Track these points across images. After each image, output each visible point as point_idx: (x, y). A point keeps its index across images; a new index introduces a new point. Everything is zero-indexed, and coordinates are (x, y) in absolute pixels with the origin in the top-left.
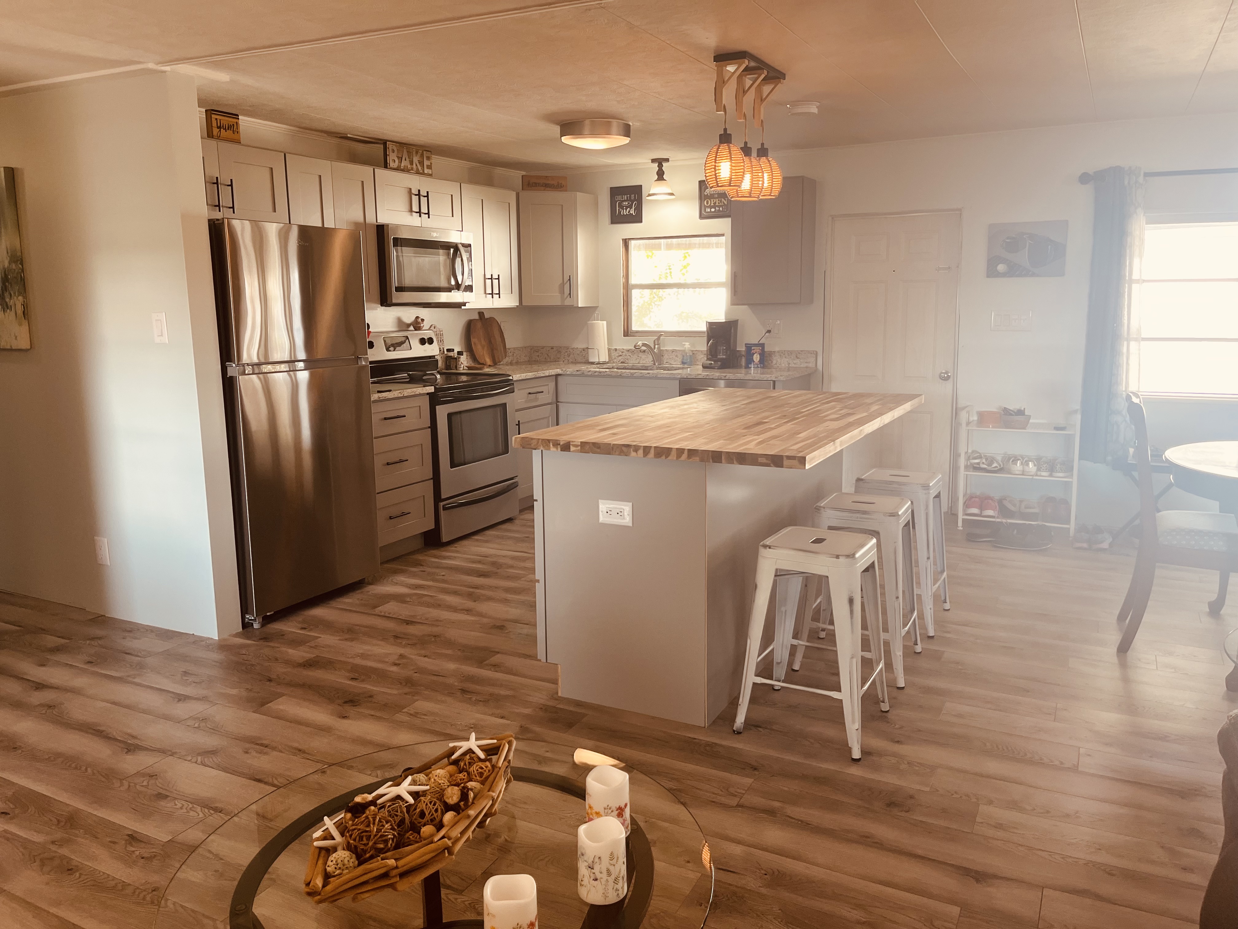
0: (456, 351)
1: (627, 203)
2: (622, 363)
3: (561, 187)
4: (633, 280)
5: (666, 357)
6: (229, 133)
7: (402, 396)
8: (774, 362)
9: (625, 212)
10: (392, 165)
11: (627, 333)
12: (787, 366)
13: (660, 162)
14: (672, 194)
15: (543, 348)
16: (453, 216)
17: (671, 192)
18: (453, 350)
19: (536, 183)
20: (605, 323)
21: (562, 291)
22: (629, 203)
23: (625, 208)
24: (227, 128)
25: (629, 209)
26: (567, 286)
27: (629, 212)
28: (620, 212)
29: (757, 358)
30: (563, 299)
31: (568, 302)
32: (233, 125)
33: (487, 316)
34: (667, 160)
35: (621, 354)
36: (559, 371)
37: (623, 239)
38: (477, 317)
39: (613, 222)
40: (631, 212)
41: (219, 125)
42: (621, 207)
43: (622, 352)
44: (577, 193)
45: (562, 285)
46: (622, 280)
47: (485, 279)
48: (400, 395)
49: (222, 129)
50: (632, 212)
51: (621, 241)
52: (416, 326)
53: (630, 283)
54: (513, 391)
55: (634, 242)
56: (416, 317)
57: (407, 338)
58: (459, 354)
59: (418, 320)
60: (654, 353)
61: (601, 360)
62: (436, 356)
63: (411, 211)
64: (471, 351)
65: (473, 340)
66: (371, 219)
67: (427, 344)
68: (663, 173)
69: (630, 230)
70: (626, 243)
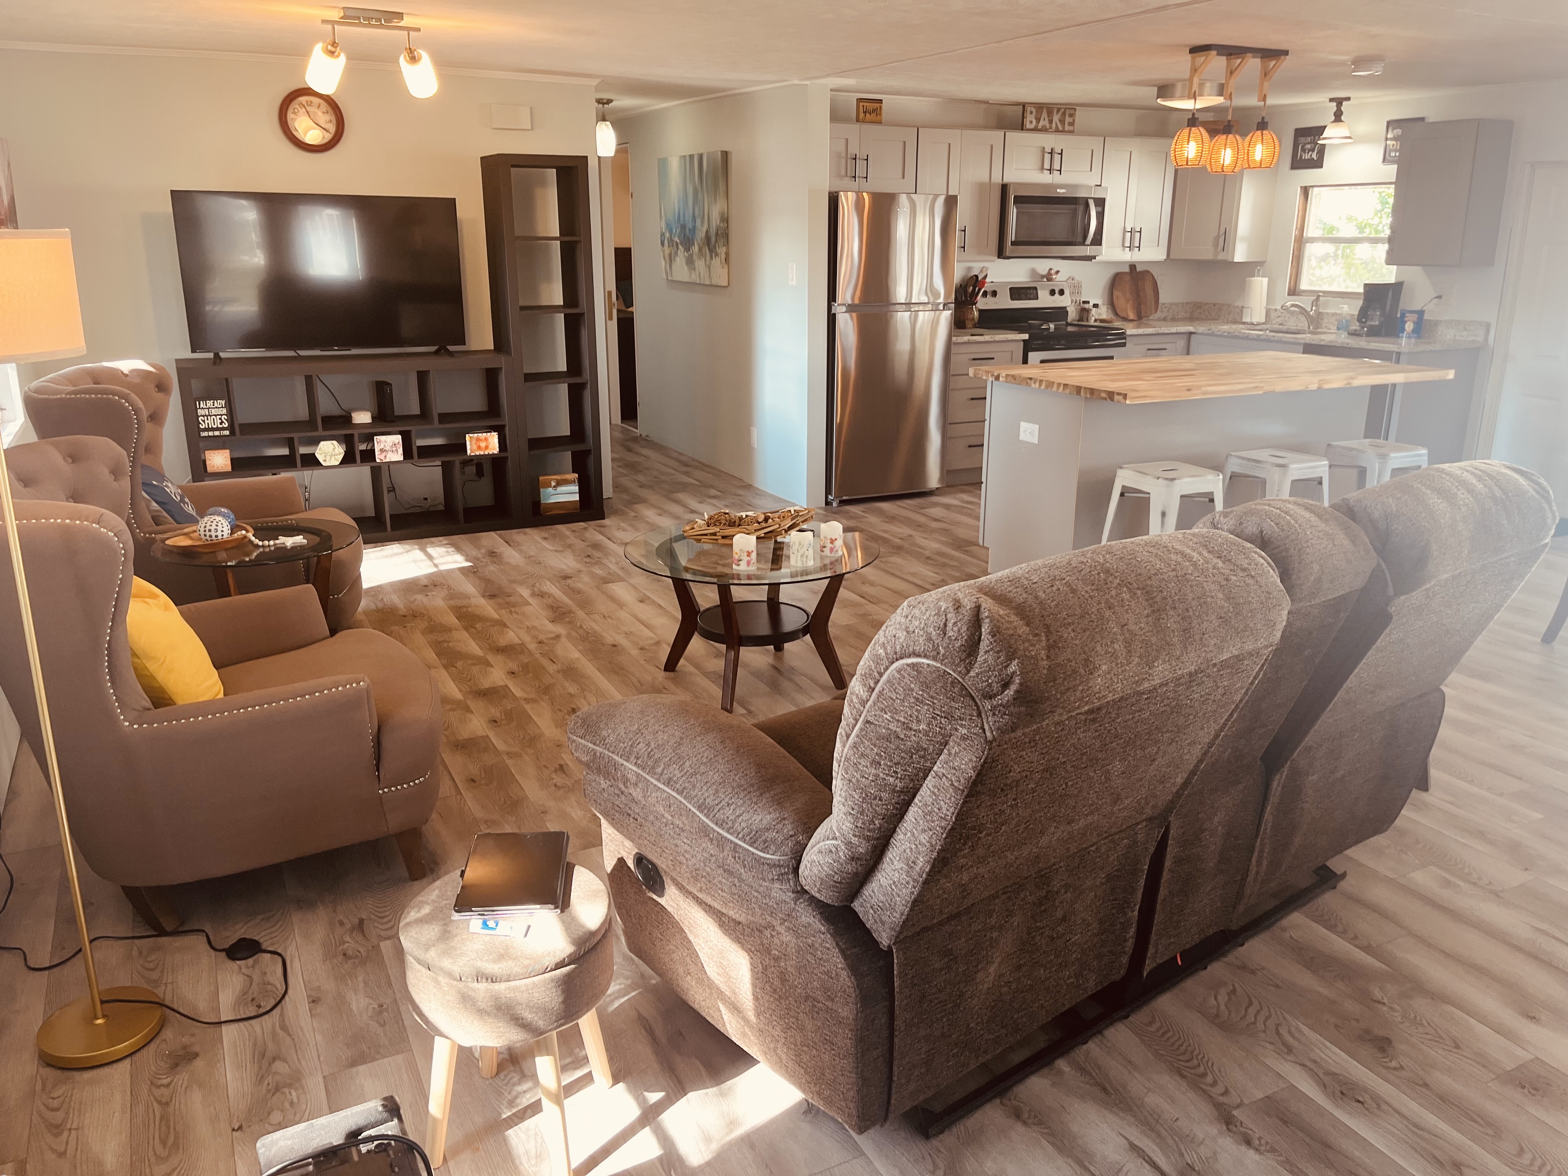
0: (1091, 304)
1: (1310, 146)
2: (1281, 324)
4: (1309, 232)
5: (1325, 320)
6: (873, 116)
7: (995, 340)
8: (1441, 332)
9: (1307, 156)
10: (1028, 126)
11: (1293, 291)
12: (1452, 338)
13: (1339, 102)
14: (1350, 138)
15: (1206, 304)
16: (1090, 171)
17: (1348, 135)
18: (1088, 302)
20: (1267, 279)
21: (1216, 244)
22: (1312, 146)
23: (1306, 152)
24: (871, 112)
25: (1311, 153)
26: (1222, 239)
27: (1310, 156)
28: (1301, 156)
29: (1409, 326)
30: (1214, 253)
31: (1221, 256)
32: (878, 109)
33: (1139, 269)
34: (1348, 99)
36: (1191, 329)
37: (1301, 187)
38: (1127, 270)
39: (1293, 168)
41: (865, 110)
42: (1303, 150)
45: (1218, 238)
46: (1294, 233)
47: (1125, 231)
48: (992, 340)
49: (866, 114)
50: (1314, 156)
51: (1299, 189)
52: (1049, 277)
53: (1304, 235)
54: (1124, 345)
55: (1315, 189)
56: (1051, 269)
57: (1036, 288)
58: (1096, 306)
59: (1053, 272)
60: (1309, 315)
61: (1255, 321)
62: (1065, 308)
63: (1042, 168)
64: (1112, 304)
65: (1116, 293)
66: (997, 179)
67: (1057, 295)
68: (1342, 113)
69: (1309, 176)
70: (1306, 191)
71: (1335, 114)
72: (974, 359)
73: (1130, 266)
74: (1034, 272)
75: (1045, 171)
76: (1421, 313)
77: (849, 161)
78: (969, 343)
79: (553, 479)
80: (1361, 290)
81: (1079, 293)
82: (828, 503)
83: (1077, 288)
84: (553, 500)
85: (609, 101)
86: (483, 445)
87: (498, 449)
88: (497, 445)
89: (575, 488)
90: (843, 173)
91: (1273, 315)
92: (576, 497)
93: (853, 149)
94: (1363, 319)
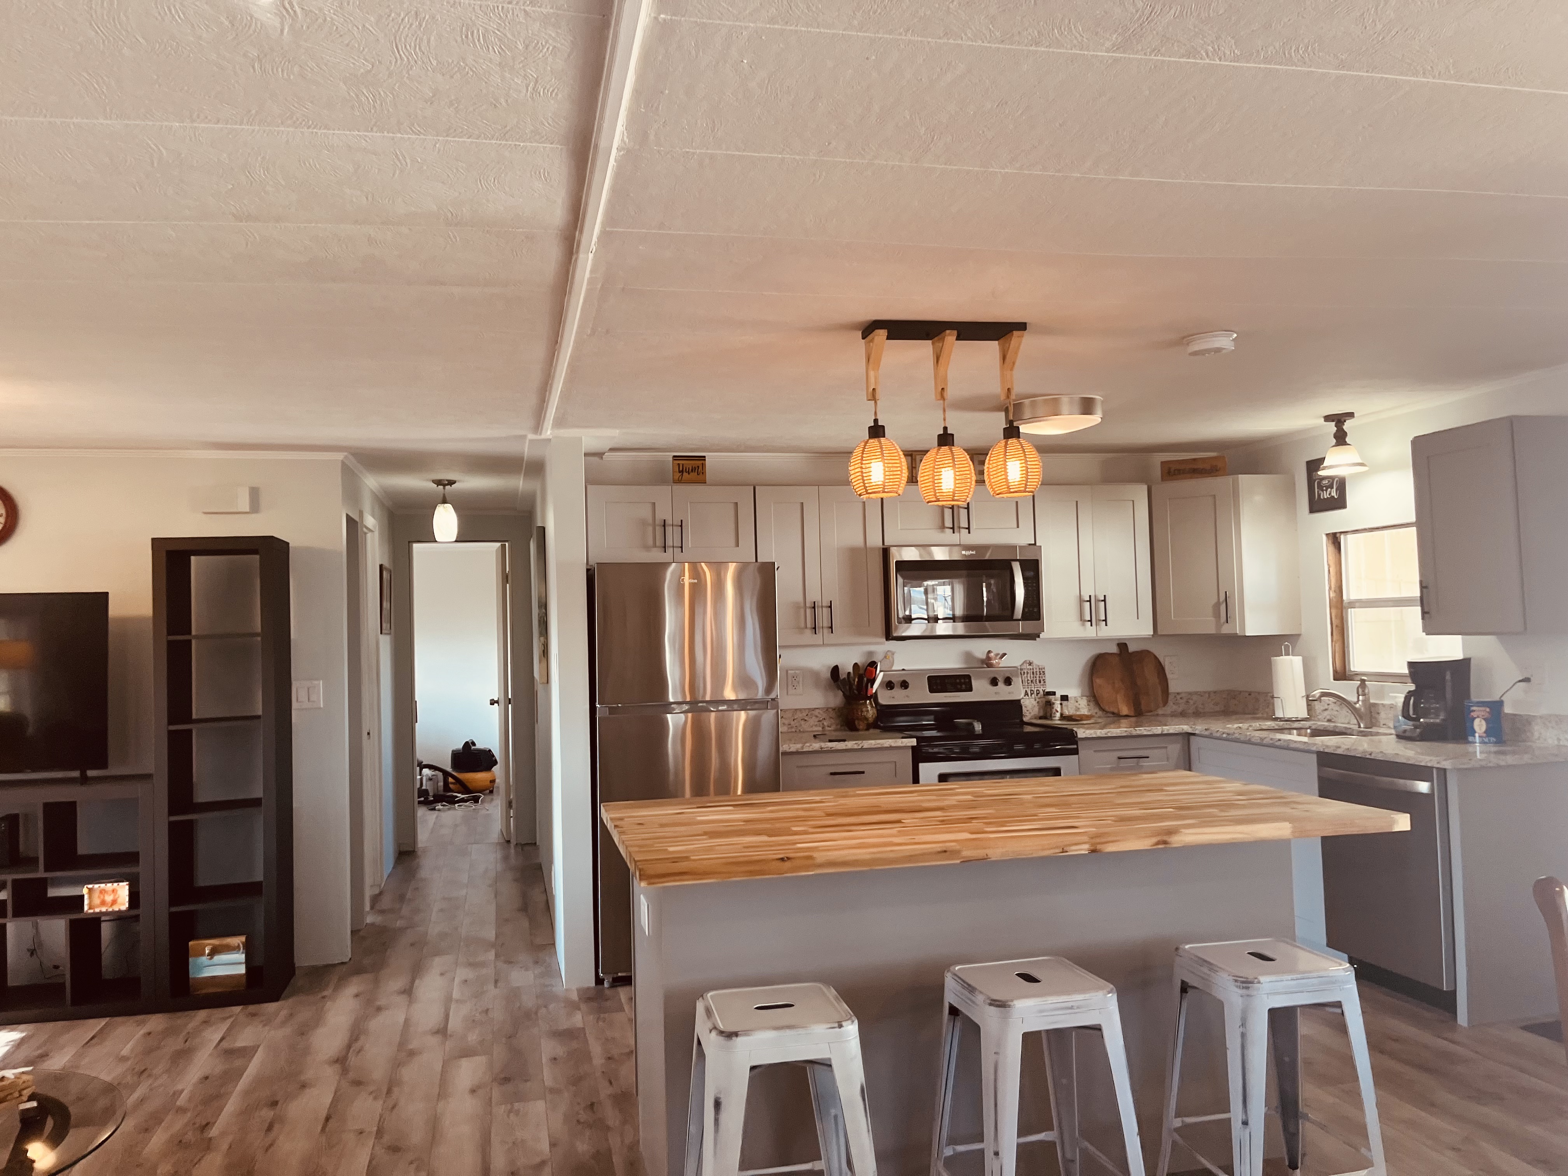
0: (1058, 695)
1: (1327, 482)
2: (1329, 721)
3: (1217, 470)
4: (1351, 593)
5: (1381, 716)
6: (693, 475)
7: (860, 747)
8: (1536, 735)
9: (1325, 495)
11: (1342, 674)
12: (1556, 742)
13: (1338, 419)
14: (1362, 464)
15: (1240, 692)
16: (1018, 527)
17: (1359, 460)
18: (1054, 693)
19: (1179, 470)
20: (1300, 658)
21: (1217, 615)
22: (1329, 481)
23: (1324, 488)
24: (690, 471)
25: (1329, 490)
26: (1223, 607)
27: (1330, 494)
28: (1319, 495)
29: (1480, 726)
30: (1219, 625)
31: (1226, 630)
32: (698, 467)
33: (1132, 648)
35: (1326, 707)
36: (1186, 728)
37: (1327, 535)
38: (1114, 649)
39: (1312, 511)
40: (1332, 494)
41: (681, 469)
42: (1321, 488)
43: (1328, 705)
44: (1240, 476)
45: (1217, 605)
46: (1328, 595)
47: (1081, 601)
48: (856, 747)
49: (685, 473)
50: (1334, 494)
51: (1324, 538)
52: (987, 662)
53: (1345, 597)
54: (1075, 752)
55: (1349, 536)
56: (989, 652)
57: (969, 677)
58: (1064, 698)
59: (992, 655)
60: (1355, 709)
61: (1289, 715)
62: (1019, 701)
63: (943, 527)
64: (1094, 698)
65: (1098, 681)
66: (875, 541)
67: (1001, 684)
68: (1345, 434)
69: (1332, 520)
70: (1335, 539)
71: (1335, 436)
72: (832, 774)
73: (1119, 645)
74: (968, 656)
75: (947, 530)
76: (1496, 707)
77: (657, 528)
78: (821, 751)
79: (208, 945)
80: (1405, 670)
81: (1043, 681)
82: (599, 981)
83: (1039, 675)
84: (208, 973)
85: (451, 483)
86: (109, 898)
87: (127, 905)
88: (127, 899)
89: (241, 957)
90: (650, 542)
91: (1318, 706)
92: (242, 970)
93: (664, 513)
94: (1413, 715)
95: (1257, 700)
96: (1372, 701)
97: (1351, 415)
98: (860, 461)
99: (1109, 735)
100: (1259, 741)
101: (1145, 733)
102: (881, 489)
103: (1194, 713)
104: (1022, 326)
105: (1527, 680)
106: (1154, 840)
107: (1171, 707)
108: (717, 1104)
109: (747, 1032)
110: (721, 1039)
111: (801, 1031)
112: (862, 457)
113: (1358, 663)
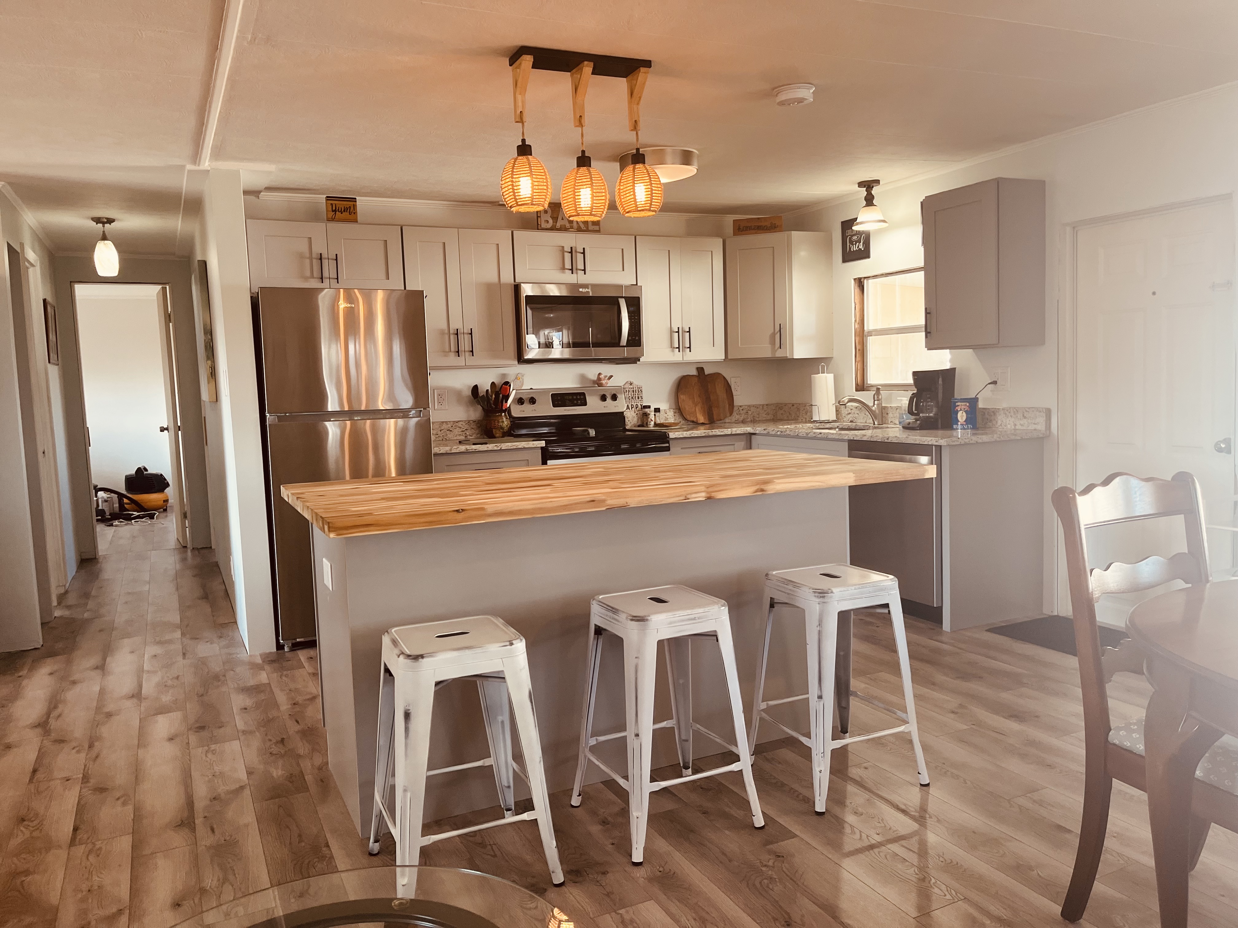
0: (652, 409)
1: (856, 238)
2: (851, 422)
3: (775, 227)
4: (870, 325)
5: (890, 415)
6: (346, 215)
7: (499, 449)
8: (999, 422)
9: (854, 248)
10: (544, 225)
11: (861, 387)
12: (1013, 427)
13: (868, 185)
14: (884, 221)
15: (786, 405)
16: (623, 270)
17: (883, 219)
18: (649, 407)
19: (747, 227)
20: (832, 375)
21: (773, 343)
22: (858, 237)
23: (854, 243)
24: (343, 210)
25: (858, 244)
26: (778, 336)
27: (858, 247)
28: (850, 248)
29: (962, 416)
30: (774, 351)
31: (779, 354)
32: (350, 207)
33: (707, 372)
34: (874, 181)
35: (850, 411)
36: (749, 429)
37: (855, 279)
38: (694, 372)
39: (845, 261)
40: (860, 247)
41: (334, 209)
42: (851, 242)
43: (851, 410)
44: (793, 232)
45: (773, 335)
46: (853, 326)
47: (672, 332)
48: (496, 448)
49: (337, 212)
50: (861, 247)
51: (853, 281)
52: (598, 382)
53: (865, 328)
54: (668, 449)
55: (871, 281)
56: (600, 374)
57: (583, 394)
58: (657, 410)
59: (602, 376)
60: (871, 410)
61: (824, 418)
62: (623, 413)
63: (563, 268)
64: (679, 410)
65: (682, 397)
66: (507, 278)
67: (609, 400)
68: (873, 197)
69: (860, 268)
70: (860, 283)
71: (866, 199)
73: (697, 368)
74: (583, 378)
75: (567, 271)
76: (973, 402)
77: (314, 261)
78: (467, 452)
80: (911, 381)
81: (640, 398)
82: (280, 647)
83: (637, 393)
85: (110, 221)
90: (308, 274)
91: (844, 411)
93: (319, 247)
94: (915, 411)
95: (798, 409)
96: (883, 405)
97: (877, 182)
98: (510, 175)
99: (693, 435)
100: (805, 435)
101: (719, 434)
102: (530, 201)
103: (752, 421)
104: (647, 64)
105: (995, 383)
106: (755, 488)
107: (735, 417)
108: (407, 715)
109: (431, 654)
110: (408, 661)
111: (478, 650)
112: (513, 171)
113: (873, 379)
